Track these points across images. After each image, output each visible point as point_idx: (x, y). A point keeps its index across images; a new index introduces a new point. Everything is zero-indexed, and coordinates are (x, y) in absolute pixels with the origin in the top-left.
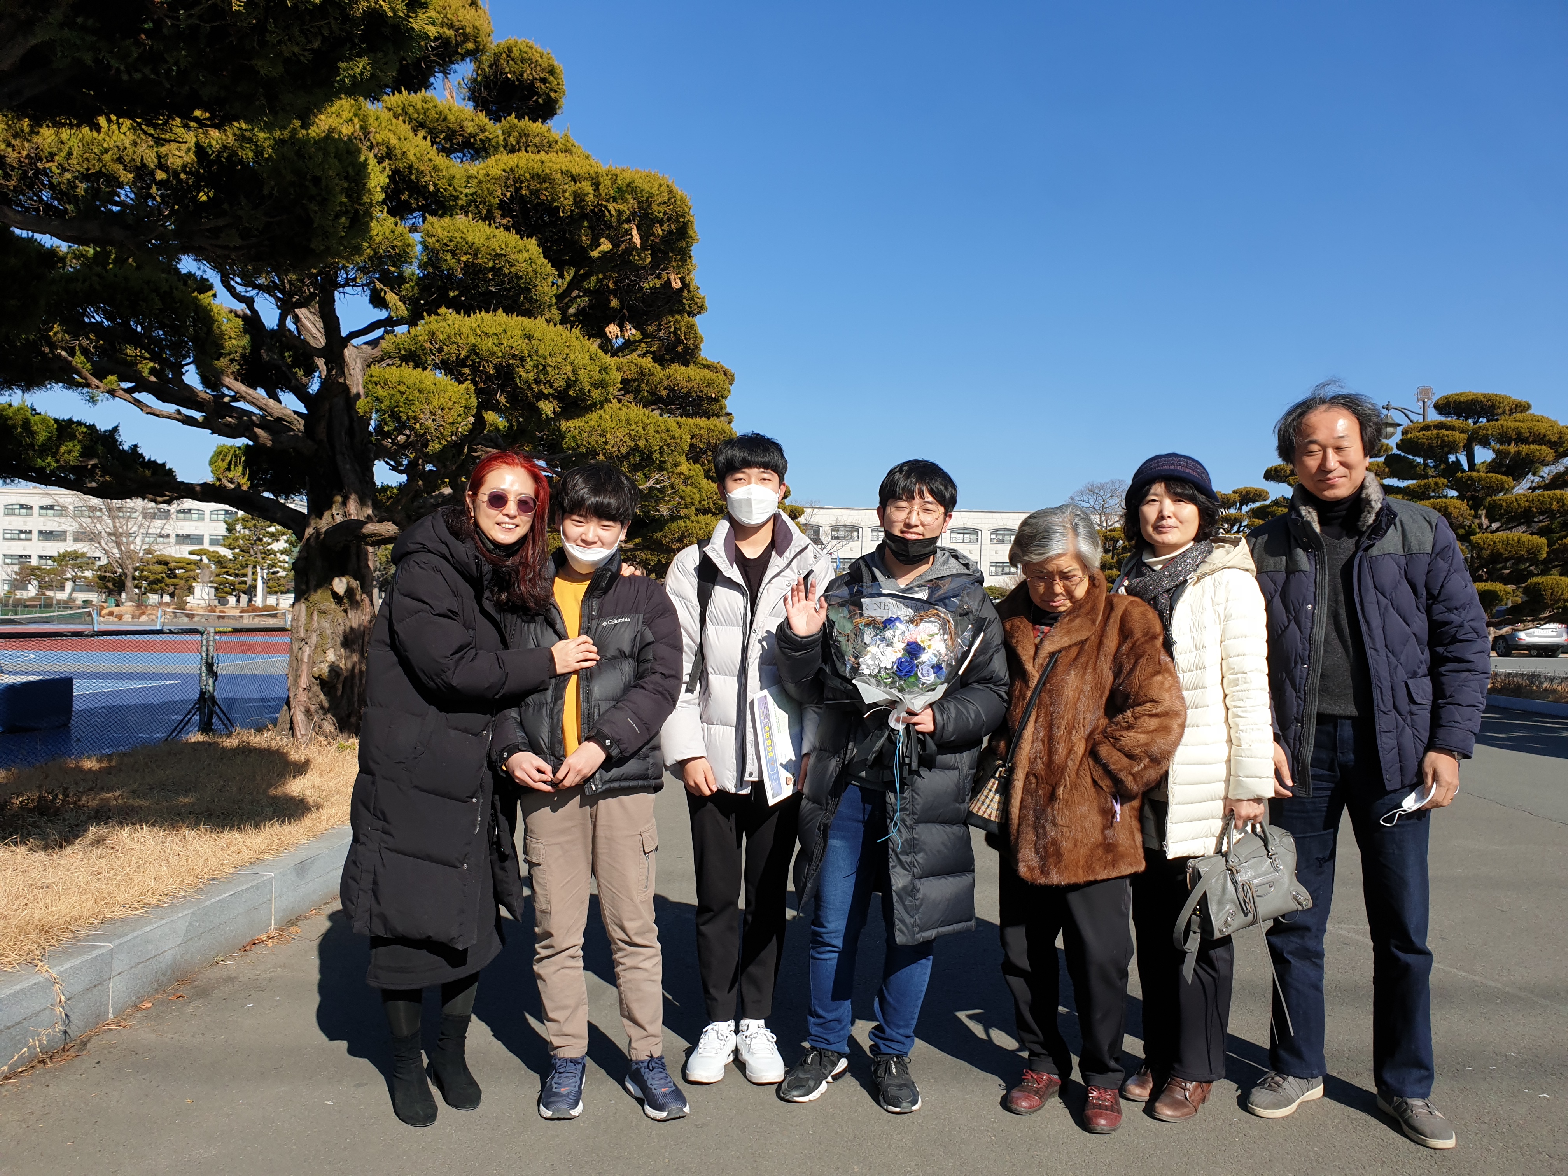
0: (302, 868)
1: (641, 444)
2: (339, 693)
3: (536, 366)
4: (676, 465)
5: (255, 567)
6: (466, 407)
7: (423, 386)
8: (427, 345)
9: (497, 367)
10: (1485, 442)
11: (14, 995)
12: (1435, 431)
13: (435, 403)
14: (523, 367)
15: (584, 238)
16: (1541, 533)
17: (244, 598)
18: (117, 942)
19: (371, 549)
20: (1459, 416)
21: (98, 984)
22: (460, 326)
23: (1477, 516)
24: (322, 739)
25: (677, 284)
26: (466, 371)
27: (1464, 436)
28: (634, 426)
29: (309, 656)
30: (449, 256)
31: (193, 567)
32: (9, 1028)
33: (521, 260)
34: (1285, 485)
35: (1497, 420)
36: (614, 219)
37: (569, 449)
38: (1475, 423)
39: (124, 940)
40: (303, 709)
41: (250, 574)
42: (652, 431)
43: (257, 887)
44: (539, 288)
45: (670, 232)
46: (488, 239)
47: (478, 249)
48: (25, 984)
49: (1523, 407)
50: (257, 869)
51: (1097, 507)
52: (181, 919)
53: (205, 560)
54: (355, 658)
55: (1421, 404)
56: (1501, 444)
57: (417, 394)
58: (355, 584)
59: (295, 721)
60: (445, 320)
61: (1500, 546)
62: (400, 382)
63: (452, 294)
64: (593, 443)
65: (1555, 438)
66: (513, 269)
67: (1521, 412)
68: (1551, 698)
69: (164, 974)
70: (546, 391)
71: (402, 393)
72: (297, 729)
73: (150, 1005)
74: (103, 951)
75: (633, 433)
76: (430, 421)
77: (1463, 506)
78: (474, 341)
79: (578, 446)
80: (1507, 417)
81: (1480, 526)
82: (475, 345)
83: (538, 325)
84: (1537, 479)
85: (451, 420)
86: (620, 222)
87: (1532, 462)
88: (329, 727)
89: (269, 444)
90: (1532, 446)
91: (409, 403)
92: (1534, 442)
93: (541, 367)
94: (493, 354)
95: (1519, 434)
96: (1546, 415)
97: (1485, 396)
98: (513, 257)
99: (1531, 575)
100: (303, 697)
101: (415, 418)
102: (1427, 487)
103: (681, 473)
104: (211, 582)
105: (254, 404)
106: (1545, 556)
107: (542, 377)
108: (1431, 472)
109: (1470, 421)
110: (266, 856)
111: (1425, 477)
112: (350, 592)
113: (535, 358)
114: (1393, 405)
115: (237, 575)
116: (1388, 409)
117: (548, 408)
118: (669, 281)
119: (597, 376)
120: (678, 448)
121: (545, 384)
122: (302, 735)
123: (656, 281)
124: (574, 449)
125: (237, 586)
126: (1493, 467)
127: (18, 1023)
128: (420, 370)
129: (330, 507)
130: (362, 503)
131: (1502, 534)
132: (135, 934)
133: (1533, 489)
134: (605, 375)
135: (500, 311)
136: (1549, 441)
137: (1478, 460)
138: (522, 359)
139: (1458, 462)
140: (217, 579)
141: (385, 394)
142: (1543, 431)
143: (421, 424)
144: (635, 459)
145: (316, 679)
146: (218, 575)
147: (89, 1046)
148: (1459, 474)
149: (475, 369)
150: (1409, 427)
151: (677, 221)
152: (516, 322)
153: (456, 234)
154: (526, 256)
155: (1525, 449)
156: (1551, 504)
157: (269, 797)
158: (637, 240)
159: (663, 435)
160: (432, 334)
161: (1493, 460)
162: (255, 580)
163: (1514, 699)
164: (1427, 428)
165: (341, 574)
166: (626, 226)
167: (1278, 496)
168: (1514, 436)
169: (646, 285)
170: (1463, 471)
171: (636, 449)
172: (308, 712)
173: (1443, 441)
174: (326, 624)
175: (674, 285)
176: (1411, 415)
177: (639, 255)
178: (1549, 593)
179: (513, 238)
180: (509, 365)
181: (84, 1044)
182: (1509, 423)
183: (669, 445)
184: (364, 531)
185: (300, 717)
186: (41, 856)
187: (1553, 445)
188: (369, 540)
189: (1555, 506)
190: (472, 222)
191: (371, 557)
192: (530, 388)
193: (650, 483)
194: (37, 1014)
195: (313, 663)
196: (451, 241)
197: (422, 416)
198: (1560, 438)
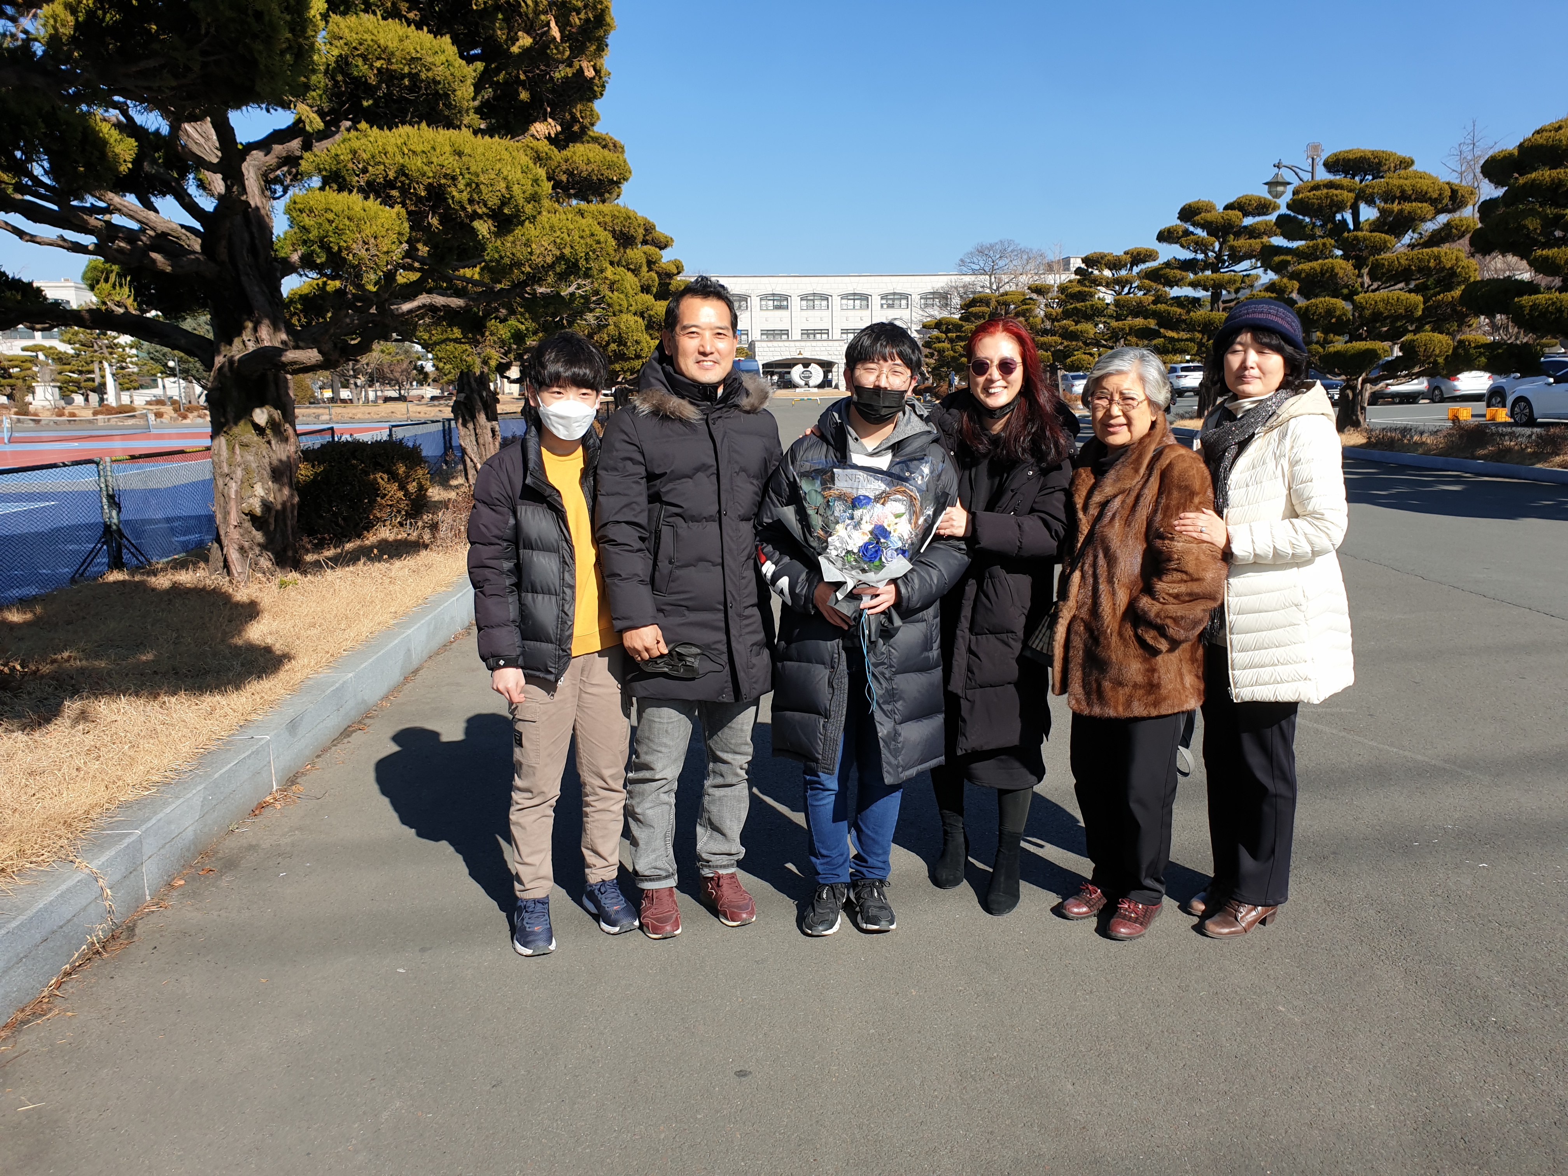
0: (293, 726)
1: (567, 251)
2: (272, 527)
3: (468, 185)
4: (602, 271)
5: (101, 362)
6: (399, 233)
7: (352, 213)
8: (350, 165)
9: (429, 188)
10: (1370, 202)
11: (62, 895)
12: (1325, 191)
13: (367, 232)
14: (455, 186)
15: (499, 32)
16: (1416, 290)
17: (94, 397)
18: (144, 828)
19: (289, 376)
20: (1346, 173)
21: (133, 870)
22: (384, 144)
23: (1360, 275)
24: (260, 575)
25: (590, 73)
26: (395, 193)
27: (1352, 195)
28: (558, 233)
29: (236, 491)
30: (360, 62)
31: (29, 365)
32: (61, 927)
33: (438, 63)
34: (1177, 246)
35: (1382, 177)
36: (530, 11)
37: (491, 261)
38: (1361, 181)
39: (149, 824)
40: (236, 547)
41: (97, 370)
42: (576, 237)
43: (257, 752)
44: (459, 93)
45: (587, 20)
46: (401, 41)
47: (393, 54)
48: (70, 883)
49: (1406, 163)
50: (250, 732)
51: (987, 269)
52: (196, 795)
53: (41, 356)
54: (286, 491)
55: (1310, 161)
56: (1386, 202)
57: (347, 222)
58: (277, 414)
59: (230, 560)
60: (366, 136)
61: (1381, 306)
62: (327, 210)
63: (365, 104)
64: (519, 255)
65: (1435, 195)
66: (430, 74)
67: (1405, 168)
68: (1421, 451)
69: (188, 850)
70: (480, 211)
71: (330, 222)
72: (233, 567)
73: (182, 882)
74: (133, 838)
75: (558, 241)
76: (364, 251)
77: (1348, 266)
78: (401, 161)
79: (501, 257)
80: (1392, 174)
81: (1362, 285)
82: (403, 166)
83: (463, 137)
84: (1416, 236)
85: (385, 249)
86: (537, 13)
87: (1414, 220)
88: (265, 563)
89: (169, 269)
90: (1414, 204)
91: (339, 232)
92: (1415, 200)
93: (474, 186)
94: (424, 174)
95: (1403, 192)
96: (1428, 172)
97: (1373, 153)
98: (430, 60)
99: (1406, 331)
100: (235, 534)
101: (348, 248)
102: (1315, 248)
103: (606, 278)
104: (53, 380)
105: (131, 217)
106: (1420, 313)
107: (475, 196)
108: (1319, 232)
109: (1357, 179)
110: (254, 717)
111: (1313, 237)
112: (272, 422)
113: (467, 176)
114: (1284, 163)
115: (81, 372)
116: (1279, 167)
117: (483, 228)
118: (581, 71)
119: (530, 190)
120: (604, 253)
121: (478, 203)
122: (239, 574)
123: (568, 69)
124: (498, 262)
125: (83, 384)
126: (1377, 226)
127: (69, 921)
128: (346, 193)
129: (239, 334)
130: (276, 328)
131: (1383, 293)
132: (159, 817)
133: (1412, 246)
134: (536, 188)
135: (424, 125)
136: (1430, 198)
137: (1362, 218)
138: (454, 178)
139: (1344, 221)
140: (59, 377)
141: (312, 223)
142: (1425, 188)
143: (354, 255)
144: (561, 268)
145: (246, 515)
146: (60, 373)
147: (137, 931)
148: (1346, 234)
149: (404, 191)
150: (1299, 186)
151: (594, 8)
152: (443, 136)
153: (366, 36)
154: (443, 58)
155: (1407, 206)
156: (1429, 262)
157: (230, 646)
158: (555, 32)
159: (588, 240)
160: (354, 152)
161: (1378, 219)
162: (103, 377)
163: (1388, 453)
164: (1316, 187)
165: (261, 405)
166: (543, 17)
167: (1170, 257)
168: (1398, 194)
169: (557, 75)
170: (1349, 231)
171: (562, 257)
172: (242, 549)
173: (1332, 200)
174: (250, 458)
175: (587, 73)
176: (1301, 173)
177: (557, 48)
178: (1422, 350)
179: (425, 37)
180: (440, 185)
181: (131, 930)
182: (1393, 180)
183: (594, 251)
184: (283, 359)
185: (234, 556)
186: (19, 735)
187: (1433, 202)
188: (289, 368)
189: (1432, 264)
190: (382, 22)
191: (291, 384)
192: (464, 209)
193: (572, 289)
194: (84, 909)
195: (241, 499)
196: (361, 44)
197: (355, 245)
198: (1440, 195)
